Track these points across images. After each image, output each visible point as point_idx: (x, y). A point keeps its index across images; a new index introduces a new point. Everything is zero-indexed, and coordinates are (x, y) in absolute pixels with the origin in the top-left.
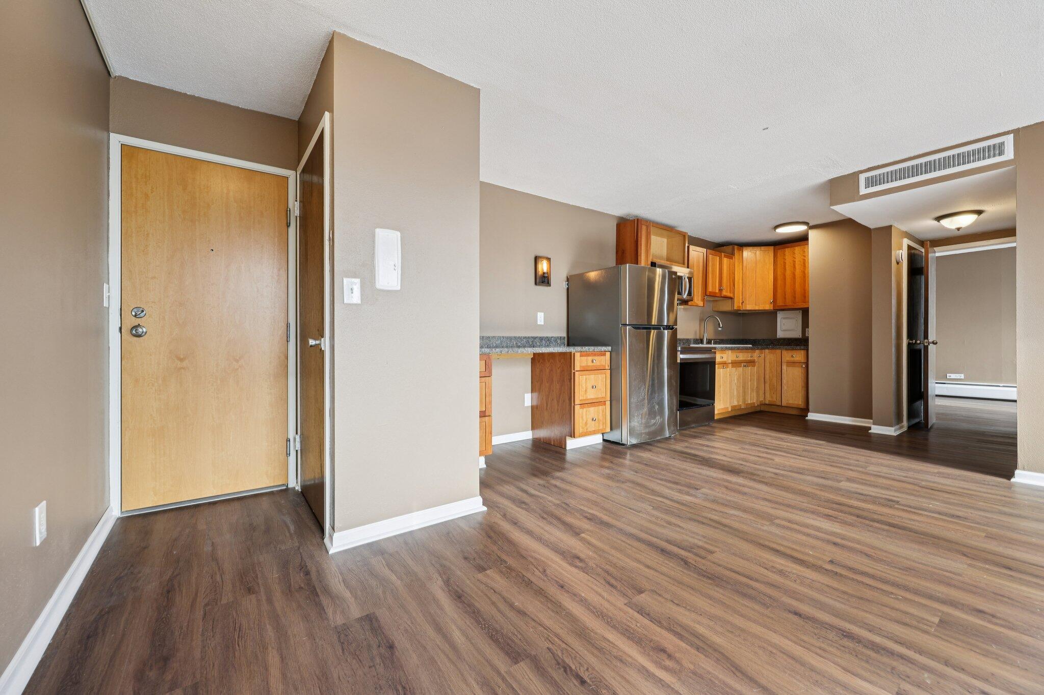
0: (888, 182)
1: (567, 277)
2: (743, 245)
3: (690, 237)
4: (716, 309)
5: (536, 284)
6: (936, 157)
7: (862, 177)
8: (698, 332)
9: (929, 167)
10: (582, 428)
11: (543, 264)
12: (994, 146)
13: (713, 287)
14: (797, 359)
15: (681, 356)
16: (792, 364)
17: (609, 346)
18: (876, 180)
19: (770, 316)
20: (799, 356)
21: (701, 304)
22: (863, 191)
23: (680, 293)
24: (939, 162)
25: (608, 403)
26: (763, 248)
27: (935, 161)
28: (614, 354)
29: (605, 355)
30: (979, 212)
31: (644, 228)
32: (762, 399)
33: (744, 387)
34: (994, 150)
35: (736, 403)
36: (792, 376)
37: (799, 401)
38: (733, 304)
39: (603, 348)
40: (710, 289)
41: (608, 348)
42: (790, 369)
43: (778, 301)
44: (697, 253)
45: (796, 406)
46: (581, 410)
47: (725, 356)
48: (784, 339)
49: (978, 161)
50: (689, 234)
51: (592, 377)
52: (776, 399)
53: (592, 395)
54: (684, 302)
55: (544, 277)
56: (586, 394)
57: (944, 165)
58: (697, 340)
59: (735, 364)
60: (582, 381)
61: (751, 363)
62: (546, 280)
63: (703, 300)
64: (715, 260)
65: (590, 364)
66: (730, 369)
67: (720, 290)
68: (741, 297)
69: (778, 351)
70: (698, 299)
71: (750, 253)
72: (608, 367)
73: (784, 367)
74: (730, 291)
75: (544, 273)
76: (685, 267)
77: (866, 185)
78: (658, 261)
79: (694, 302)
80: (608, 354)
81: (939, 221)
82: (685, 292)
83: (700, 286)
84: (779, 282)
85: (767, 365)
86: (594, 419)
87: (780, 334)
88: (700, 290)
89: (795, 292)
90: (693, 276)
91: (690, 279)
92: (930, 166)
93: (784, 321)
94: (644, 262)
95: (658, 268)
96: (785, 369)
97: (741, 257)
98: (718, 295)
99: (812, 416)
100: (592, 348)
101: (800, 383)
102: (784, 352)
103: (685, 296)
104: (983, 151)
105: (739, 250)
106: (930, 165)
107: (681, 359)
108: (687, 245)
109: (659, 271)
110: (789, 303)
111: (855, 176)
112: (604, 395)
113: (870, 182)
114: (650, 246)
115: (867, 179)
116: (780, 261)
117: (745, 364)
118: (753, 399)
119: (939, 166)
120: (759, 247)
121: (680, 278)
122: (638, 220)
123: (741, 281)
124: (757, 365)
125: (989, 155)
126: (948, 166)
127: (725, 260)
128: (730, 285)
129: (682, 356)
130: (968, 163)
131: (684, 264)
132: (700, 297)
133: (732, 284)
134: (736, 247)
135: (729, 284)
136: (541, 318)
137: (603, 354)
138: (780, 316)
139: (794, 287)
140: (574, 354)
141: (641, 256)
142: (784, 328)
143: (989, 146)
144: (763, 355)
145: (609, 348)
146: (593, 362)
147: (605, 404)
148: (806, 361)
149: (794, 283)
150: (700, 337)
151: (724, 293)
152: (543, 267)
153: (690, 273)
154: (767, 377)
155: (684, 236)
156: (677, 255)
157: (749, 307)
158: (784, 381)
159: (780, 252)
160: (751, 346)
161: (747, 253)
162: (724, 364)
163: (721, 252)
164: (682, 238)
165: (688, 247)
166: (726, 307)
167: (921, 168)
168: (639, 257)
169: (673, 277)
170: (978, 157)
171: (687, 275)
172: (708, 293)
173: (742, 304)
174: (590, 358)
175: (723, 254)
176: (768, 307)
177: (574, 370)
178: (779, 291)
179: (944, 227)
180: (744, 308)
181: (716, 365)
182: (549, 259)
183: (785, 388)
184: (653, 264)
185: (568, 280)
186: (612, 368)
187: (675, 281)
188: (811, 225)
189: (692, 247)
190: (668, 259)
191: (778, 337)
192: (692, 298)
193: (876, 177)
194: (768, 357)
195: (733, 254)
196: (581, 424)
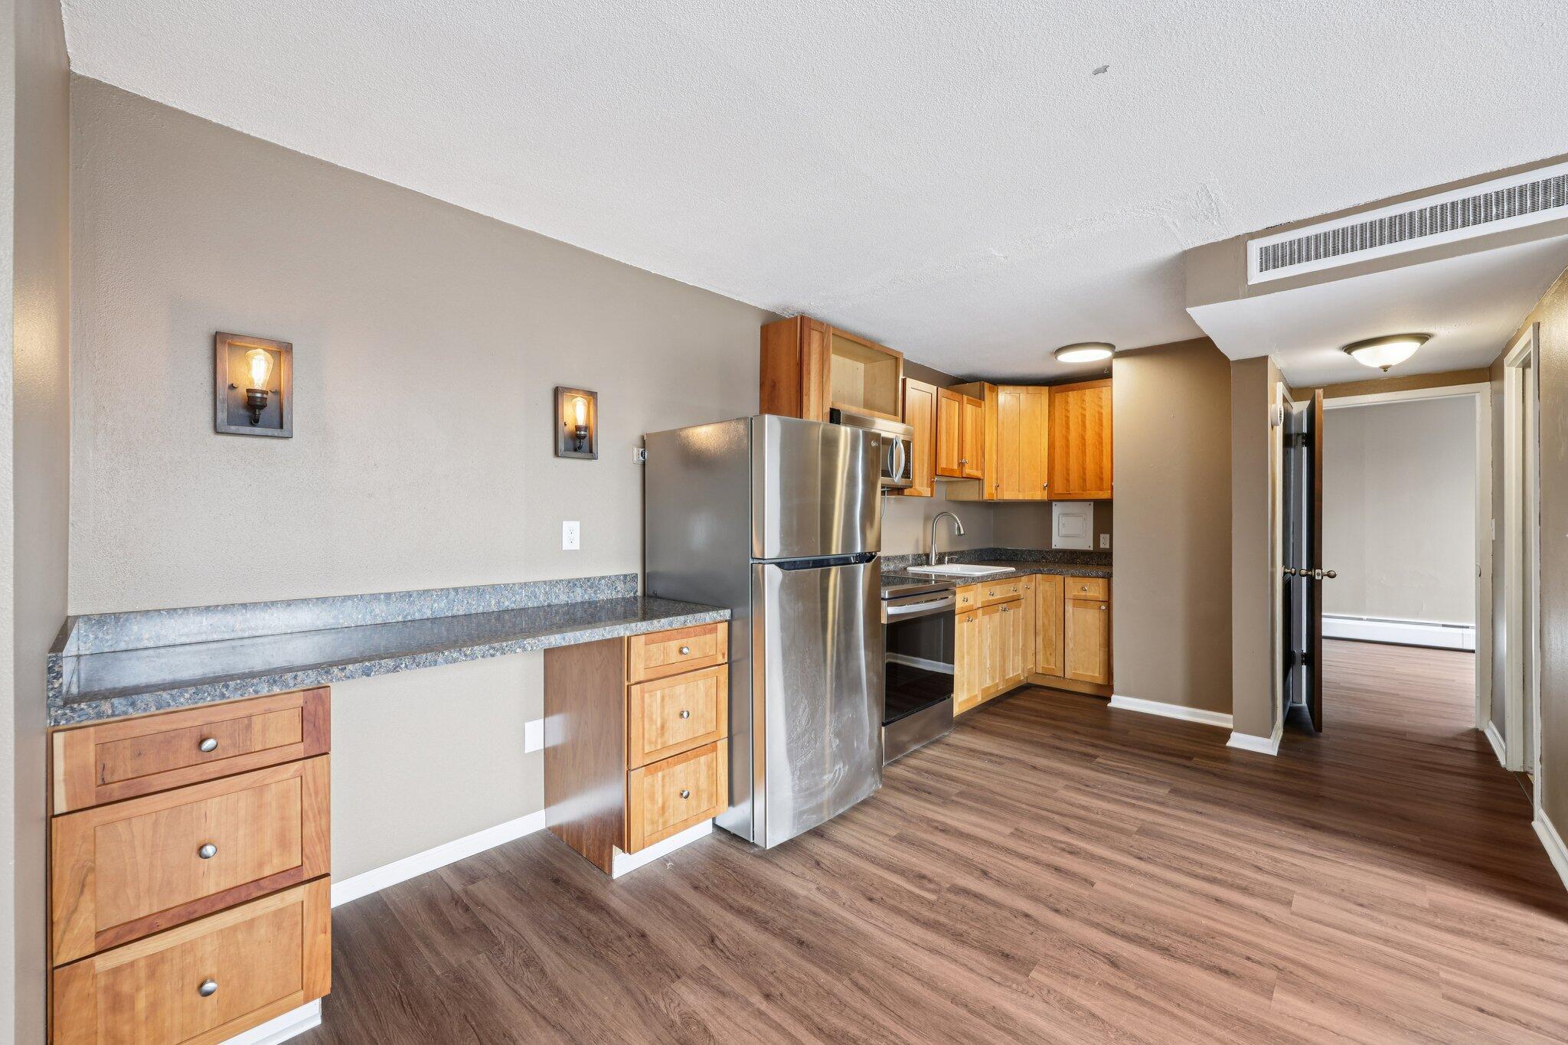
0: (1308, 259)
1: (643, 437)
2: (998, 382)
3: (907, 363)
4: (953, 498)
5: (556, 453)
6: (1415, 206)
7: (1254, 247)
8: (921, 543)
9: (1398, 228)
10: (653, 823)
11: (574, 406)
12: (1546, 183)
13: (948, 460)
14: (1091, 594)
15: (889, 610)
16: (1082, 602)
17: (725, 608)
18: (1282, 255)
19: (1042, 509)
20: (1094, 589)
21: (927, 492)
22: (1256, 276)
23: (887, 473)
24: (1421, 218)
25: (723, 745)
26: (1031, 389)
27: (1411, 214)
28: (736, 625)
29: (714, 630)
30: (1423, 338)
31: (815, 337)
32: (1030, 666)
33: (1003, 650)
34: (1546, 193)
35: (988, 683)
36: (1083, 623)
37: (1096, 674)
38: (981, 490)
39: (708, 617)
40: (943, 463)
41: (722, 612)
42: (1080, 610)
43: (1056, 488)
44: (919, 393)
45: (1088, 680)
46: (648, 780)
47: (970, 595)
48: (1064, 552)
49: (1509, 216)
50: (906, 356)
51: (680, 689)
52: (1054, 666)
53: (680, 733)
54: (898, 490)
55: (580, 438)
56: (663, 734)
57: (1431, 224)
58: (919, 556)
59: (989, 607)
60: (651, 706)
61: (1014, 601)
62: (585, 443)
63: (931, 484)
64: (950, 407)
65: (674, 657)
66: (981, 619)
67: (961, 465)
68: (994, 476)
69: (1059, 578)
70: (921, 484)
71: (1009, 397)
72: (722, 659)
73: (1069, 608)
74: (977, 467)
75: (578, 428)
76: (896, 421)
77: (1261, 263)
78: (846, 408)
79: (916, 490)
80: (723, 628)
81: (1349, 353)
82: (897, 471)
83: (926, 458)
84: (1058, 451)
85: (1040, 600)
86: (685, 794)
87: (1058, 542)
88: (926, 466)
89: (1084, 469)
90: (913, 439)
91: (907, 445)
92: (1401, 226)
93: (1063, 520)
94: (815, 411)
95: (845, 424)
96: (1071, 611)
97: (994, 404)
98: (957, 474)
99: (1118, 702)
100: (678, 621)
101: (1096, 640)
102: (1069, 581)
103: (897, 479)
104: (1521, 195)
105: (992, 390)
106: (1400, 223)
107: (890, 617)
108: (901, 377)
109: (844, 432)
110: (1075, 490)
111: (1239, 243)
112: (712, 727)
113: (1272, 258)
114: (828, 376)
115: (1264, 252)
116: (1058, 413)
117: (1004, 605)
118: (1017, 670)
119: (1421, 227)
120: (1024, 388)
121: (888, 442)
122: (802, 318)
123: (994, 448)
124: (1023, 606)
125: (1533, 203)
126: (1442, 226)
127: (969, 409)
128: (977, 456)
129: (892, 610)
130: (1486, 220)
131: (896, 414)
132: (925, 481)
133: (980, 453)
134: (987, 385)
135: (975, 454)
136: (571, 535)
137: (712, 628)
138: (1057, 510)
139: (1084, 461)
140: (629, 638)
141: (808, 395)
142: (1063, 531)
143: (1533, 184)
144: (1033, 584)
145: (726, 614)
146: (681, 652)
147: (715, 749)
148: (1106, 599)
149: (1084, 453)
150: (924, 550)
151: (968, 471)
152: (576, 412)
153: (907, 432)
154: (1040, 623)
155: (897, 359)
156: (884, 397)
157: (1008, 495)
158: (1069, 633)
159: (1059, 398)
160: (1013, 569)
161: (1005, 397)
162: (970, 612)
163: (962, 393)
164: (893, 361)
165: (904, 381)
166: (969, 494)
167: (1381, 231)
168: (805, 398)
169: (874, 444)
170: (1509, 209)
171: (902, 437)
172: (939, 472)
173: (996, 489)
174: (674, 645)
175: (965, 397)
176: (1040, 495)
177: (628, 679)
178: (1058, 467)
179: (1358, 363)
180: (1000, 497)
181: (957, 617)
182: (592, 395)
183: (1070, 645)
184: (835, 416)
185: (644, 444)
186: (734, 658)
187: (878, 451)
188: (1117, 349)
189: (910, 382)
190: (868, 404)
191: (1053, 547)
192: (911, 482)
193: (1282, 247)
194: (1038, 587)
195: (982, 397)
196: (647, 815)
